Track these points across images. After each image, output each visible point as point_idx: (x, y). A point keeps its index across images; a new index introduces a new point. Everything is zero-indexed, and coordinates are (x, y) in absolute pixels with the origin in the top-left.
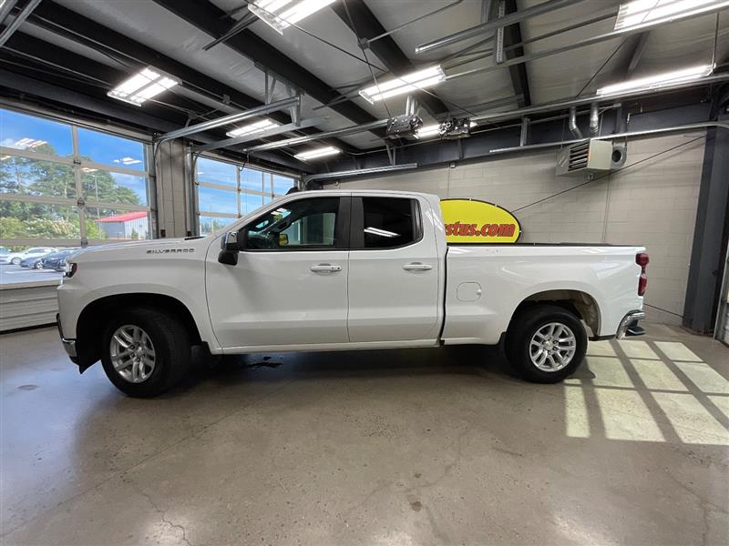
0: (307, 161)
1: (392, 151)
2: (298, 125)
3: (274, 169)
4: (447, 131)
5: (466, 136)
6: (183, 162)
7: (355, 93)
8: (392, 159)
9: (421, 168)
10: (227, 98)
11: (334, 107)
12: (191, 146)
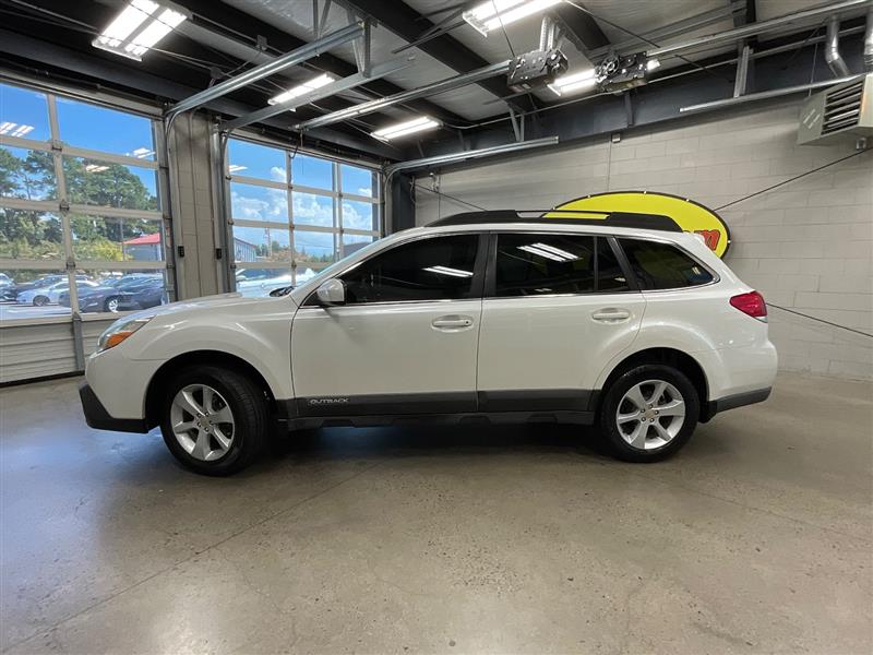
0: (390, 142)
1: (518, 120)
2: (367, 74)
3: (340, 155)
4: (609, 78)
5: (641, 83)
6: (208, 145)
7: (456, 20)
8: (519, 132)
9: (565, 145)
10: (262, 40)
11: (425, 47)
12: (218, 122)
